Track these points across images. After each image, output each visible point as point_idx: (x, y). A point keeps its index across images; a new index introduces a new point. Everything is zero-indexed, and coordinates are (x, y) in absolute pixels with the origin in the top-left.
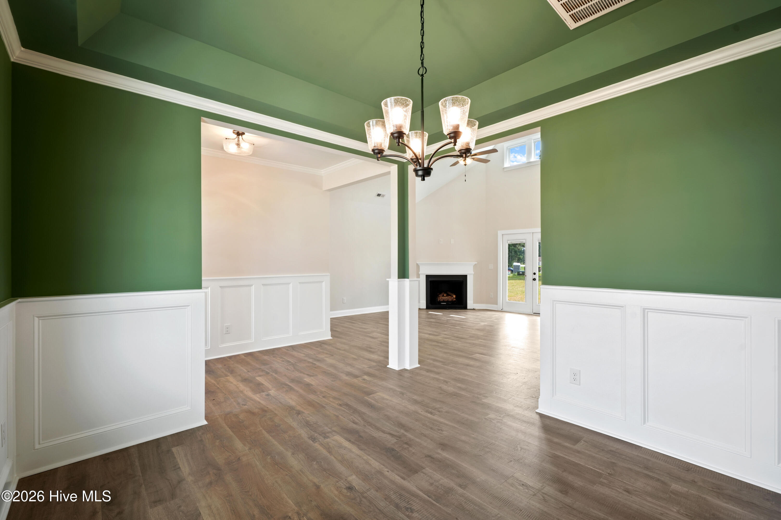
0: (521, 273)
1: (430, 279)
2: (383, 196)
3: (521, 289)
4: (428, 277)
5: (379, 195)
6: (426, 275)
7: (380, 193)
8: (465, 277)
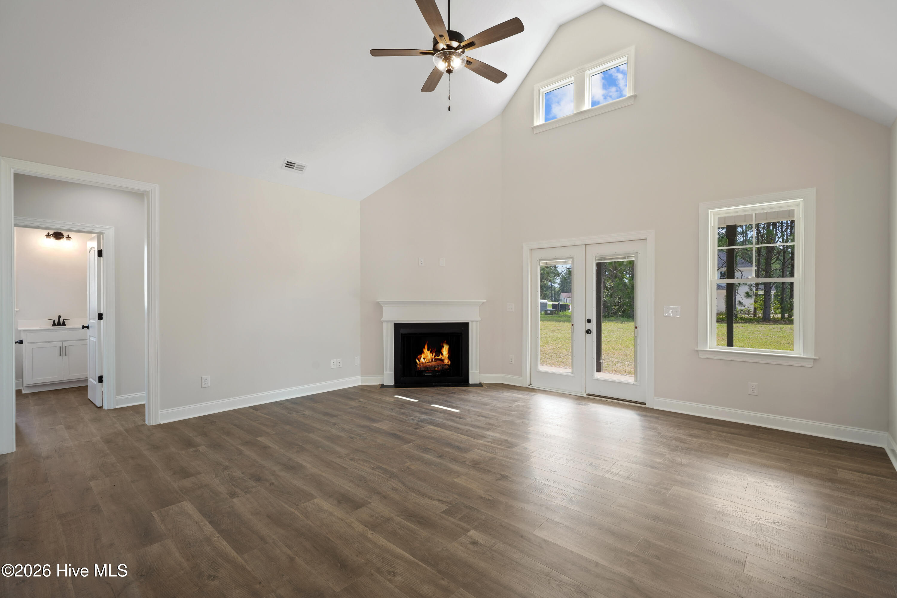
0: (549, 312)
1: (403, 331)
2: (301, 168)
3: (551, 334)
4: (398, 327)
5: (290, 165)
6: (395, 324)
7: (292, 160)
8: (465, 326)
